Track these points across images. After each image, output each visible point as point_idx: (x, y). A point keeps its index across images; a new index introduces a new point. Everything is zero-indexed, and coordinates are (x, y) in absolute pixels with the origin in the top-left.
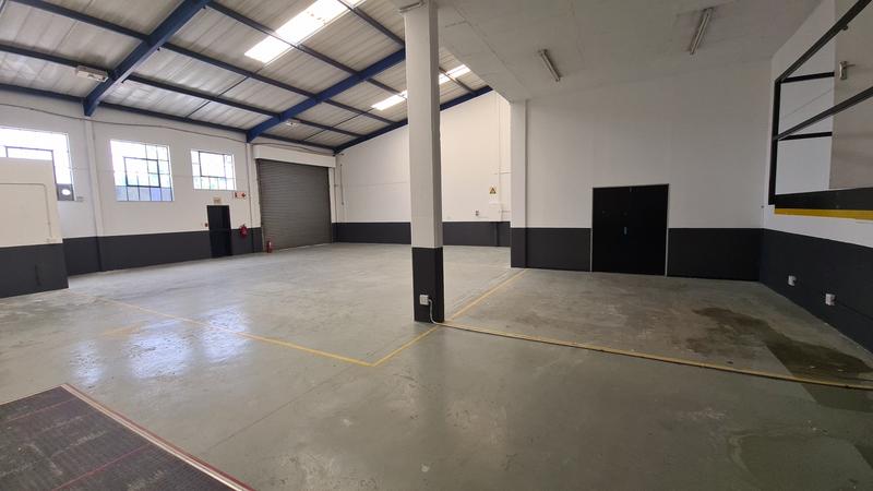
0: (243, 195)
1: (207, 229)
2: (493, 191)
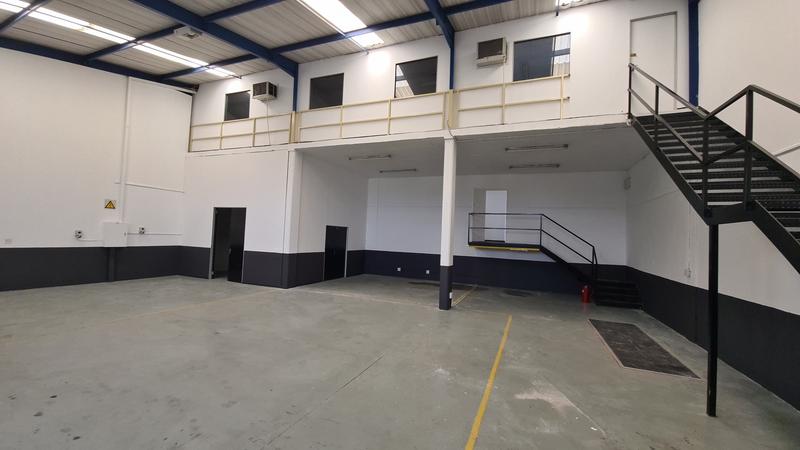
2: (110, 205)
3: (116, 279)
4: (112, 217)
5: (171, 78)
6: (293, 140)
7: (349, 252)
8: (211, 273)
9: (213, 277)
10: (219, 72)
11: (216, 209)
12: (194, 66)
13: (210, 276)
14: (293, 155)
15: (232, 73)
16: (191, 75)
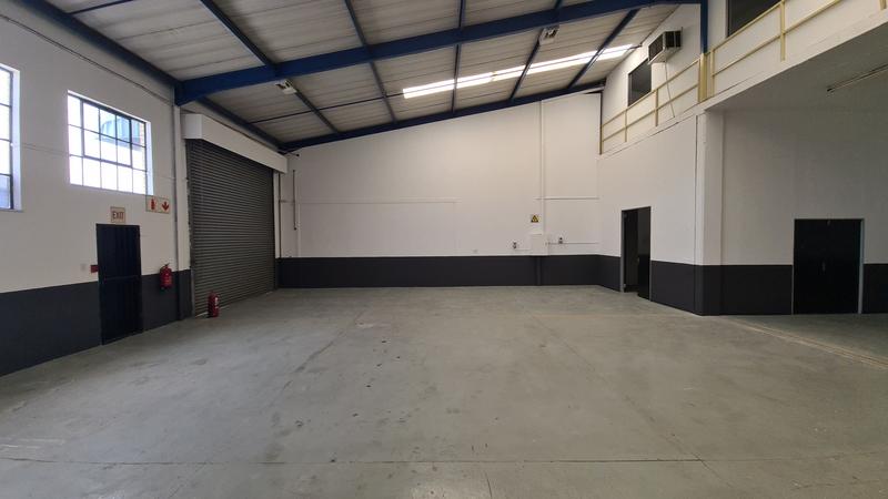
0: (166, 207)
1: (95, 277)
2: (535, 219)
3: (542, 284)
4: (537, 229)
5: (574, 85)
6: (703, 98)
7: (866, 266)
8: (622, 286)
9: (626, 290)
10: (612, 53)
11: (624, 212)
12: (587, 61)
13: (622, 289)
14: (703, 119)
15: (630, 46)
16: (587, 72)
